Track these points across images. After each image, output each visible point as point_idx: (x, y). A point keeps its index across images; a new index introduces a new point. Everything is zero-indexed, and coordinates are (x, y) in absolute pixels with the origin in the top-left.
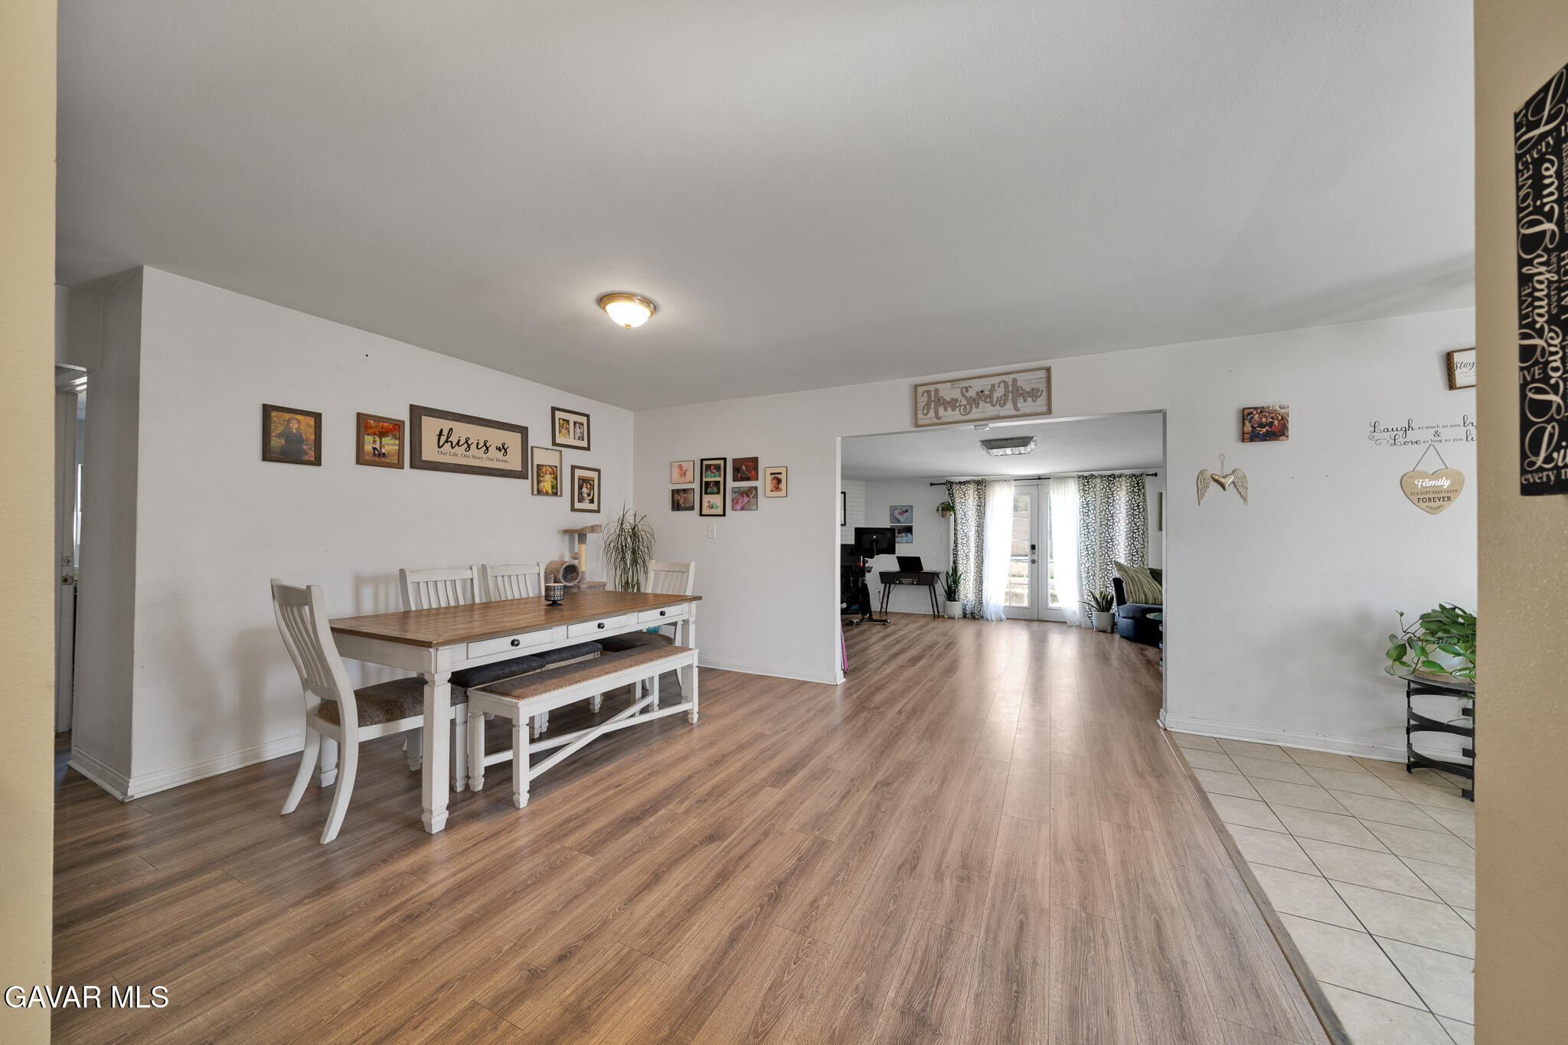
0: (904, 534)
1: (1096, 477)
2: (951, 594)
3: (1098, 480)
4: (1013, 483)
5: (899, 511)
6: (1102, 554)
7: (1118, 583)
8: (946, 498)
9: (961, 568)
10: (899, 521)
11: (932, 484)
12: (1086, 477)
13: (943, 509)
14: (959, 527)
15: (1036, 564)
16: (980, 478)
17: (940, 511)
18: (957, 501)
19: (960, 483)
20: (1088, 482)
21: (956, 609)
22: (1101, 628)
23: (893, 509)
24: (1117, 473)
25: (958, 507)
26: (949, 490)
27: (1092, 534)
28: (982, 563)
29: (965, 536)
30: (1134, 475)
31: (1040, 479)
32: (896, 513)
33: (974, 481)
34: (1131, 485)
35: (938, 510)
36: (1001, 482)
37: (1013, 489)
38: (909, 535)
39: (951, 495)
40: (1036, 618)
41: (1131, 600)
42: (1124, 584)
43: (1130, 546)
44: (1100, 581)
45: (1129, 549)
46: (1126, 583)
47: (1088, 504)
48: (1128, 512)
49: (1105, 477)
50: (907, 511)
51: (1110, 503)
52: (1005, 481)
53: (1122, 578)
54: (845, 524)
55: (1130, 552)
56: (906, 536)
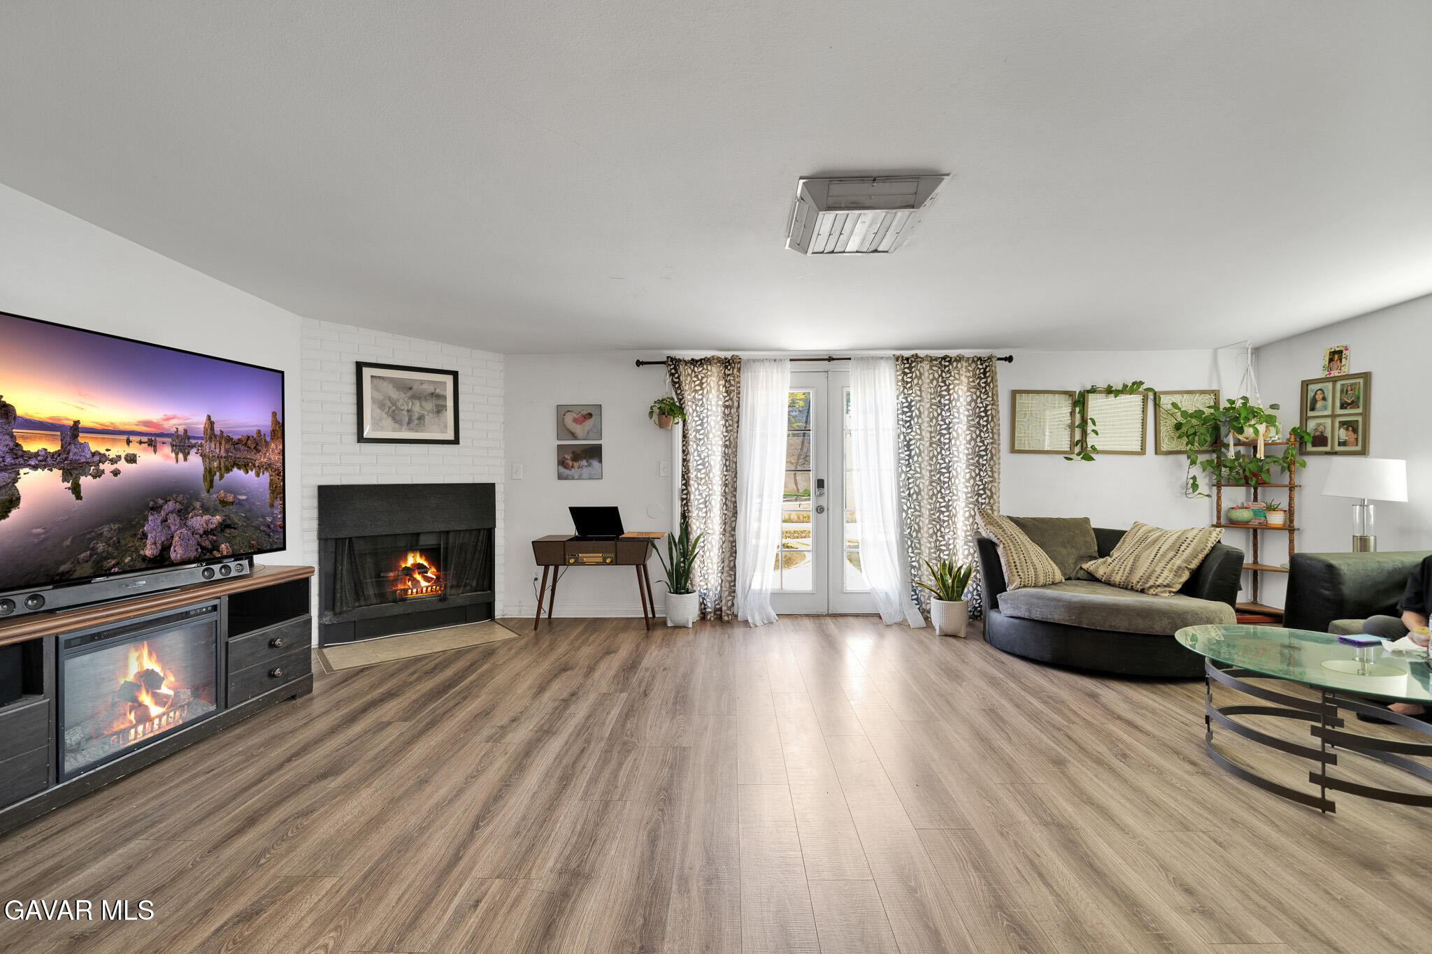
0: (584, 463)
1: (922, 360)
2: (680, 580)
3: (926, 365)
4: (789, 364)
5: (576, 416)
6: (934, 494)
7: (987, 549)
8: (666, 391)
9: (696, 527)
10: (574, 436)
11: (639, 363)
12: (907, 359)
13: (662, 412)
14: (692, 447)
15: (825, 513)
16: (728, 354)
17: (655, 417)
18: (688, 396)
19: (694, 362)
20: (910, 368)
21: (687, 608)
22: (950, 630)
23: (562, 411)
24: (953, 353)
25: (689, 408)
26: (672, 375)
27: (915, 458)
28: (735, 513)
29: (703, 464)
30: (980, 359)
31: (830, 359)
32: (569, 419)
33: (719, 360)
34: (974, 375)
35: (651, 413)
36: (767, 364)
37: (788, 376)
38: (595, 463)
39: (677, 384)
40: (824, 611)
41: (1017, 582)
42: (1000, 551)
43: (974, 479)
44: (930, 543)
45: (973, 485)
46: (1001, 546)
47: (910, 407)
48: (971, 421)
49: (936, 360)
50: (590, 415)
51: (945, 405)
52: (775, 360)
53: (995, 540)
54: (456, 441)
55: (974, 491)
56: (590, 465)
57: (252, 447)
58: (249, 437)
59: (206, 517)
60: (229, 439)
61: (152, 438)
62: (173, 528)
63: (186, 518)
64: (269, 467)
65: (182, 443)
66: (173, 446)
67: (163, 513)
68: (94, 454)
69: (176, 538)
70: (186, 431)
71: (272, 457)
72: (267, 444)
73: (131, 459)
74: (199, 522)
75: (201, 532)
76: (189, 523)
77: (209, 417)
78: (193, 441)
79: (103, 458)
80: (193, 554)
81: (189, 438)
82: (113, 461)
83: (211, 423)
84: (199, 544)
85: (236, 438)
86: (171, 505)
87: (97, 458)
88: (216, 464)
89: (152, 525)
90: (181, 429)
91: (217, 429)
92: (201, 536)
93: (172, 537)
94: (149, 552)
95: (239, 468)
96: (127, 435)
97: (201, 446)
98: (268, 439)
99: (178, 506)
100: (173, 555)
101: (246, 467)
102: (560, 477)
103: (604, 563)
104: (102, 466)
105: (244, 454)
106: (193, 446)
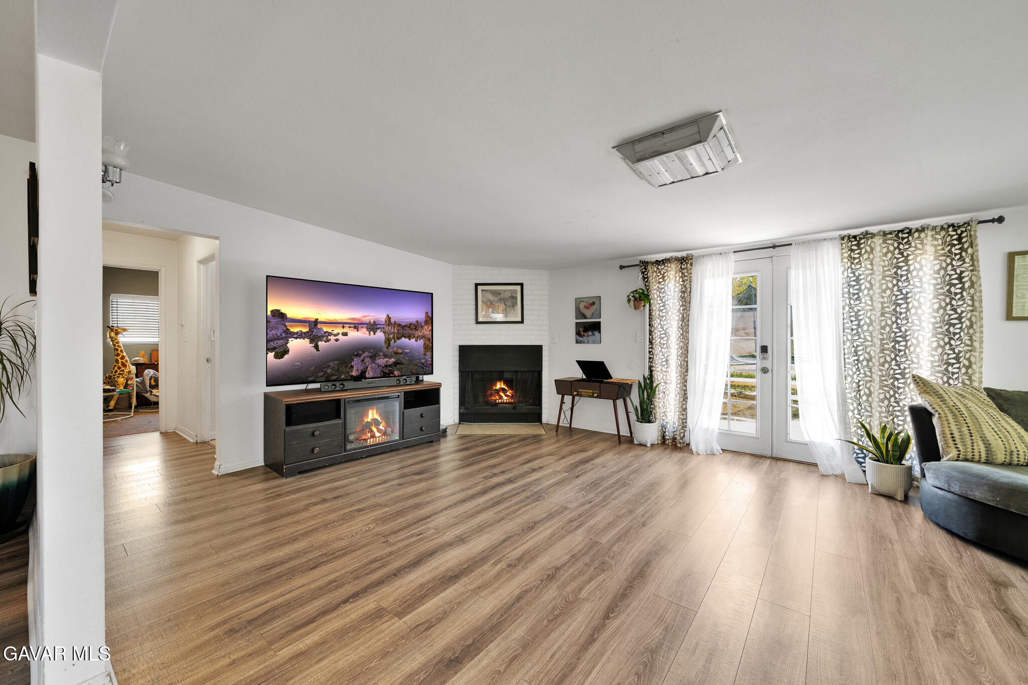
0: (590, 333)
1: (873, 235)
2: (646, 414)
3: (878, 241)
4: (733, 256)
5: (586, 304)
6: (886, 361)
7: (921, 417)
8: (639, 284)
9: (658, 376)
10: (585, 317)
11: (622, 267)
12: (855, 237)
13: (636, 299)
14: (656, 323)
15: (769, 374)
16: (684, 254)
17: (632, 303)
18: (654, 287)
19: (658, 262)
20: (858, 245)
22: (884, 489)
23: (578, 301)
24: (914, 224)
25: (654, 294)
26: (643, 273)
27: (865, 328)
28: (687, 371)
29: (665, 334)
30: (953, 225)
31: (774, 247)
32: (582, 306)
33: (677, 259)
34: (944, 243)
35: (629, 300)
36: (714, 257)
37: (732, 265)
38: (596, 333)
39: (645, 279)
40: (769, 454)
41: (953, 453)
42: (935, 421)
43: (943, 348)
44: (881, 407)
45: (941, 354)
46: (937, 415)
47: (857, 280)
48: (939, 289)
49: (891, 233)
50: (594, 303)
51: (902, 276)
52: (720, 254)
53: (930, 409)
54: (522, 322)
55: (943, 360)
56: (593, 335)
57: (413, 328)
58: (411, 324)
59: (387, 359)
60: (399, 325)
61: (356, 326)
62: (367, 364)
63: (375, 360)
64: (423, 337)
65: (373, 327)
66: (367, 328)
67: (362, 357)
68: (325, 332)
69: (369, 368)
70: (375, 322)
71: (425, 333)
72: (422, 327)
73: (345, 334)
74: (382, 361)
75: (383, 365)
76: (376, 362)
77: (388, 315)
78: (379, 326)
79: (330, 334)
80: (379, 376)
81: (376, 325)
82: (335, 335)
83: (389, 318)
84: (382, 371)
85: (403, 324)
86: (366, 354)
87: (327, 334)
88: (391, 336)
89: (356, 362)
90: (372, 321)
91: (392, 321)
92: (383, 367)
93: (367, 368)
94: (354, 374)
95: (405, 337)
96: (343, 324)
97: (383, 328)
98: (423, 324)
99: (370, 354)
100: (367, 376)
101: (409, 337)
102: (577, 342)
103: (592, 396)
104: (329, 337)
105: (408, 331)
106: (379, 328)
